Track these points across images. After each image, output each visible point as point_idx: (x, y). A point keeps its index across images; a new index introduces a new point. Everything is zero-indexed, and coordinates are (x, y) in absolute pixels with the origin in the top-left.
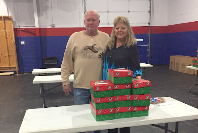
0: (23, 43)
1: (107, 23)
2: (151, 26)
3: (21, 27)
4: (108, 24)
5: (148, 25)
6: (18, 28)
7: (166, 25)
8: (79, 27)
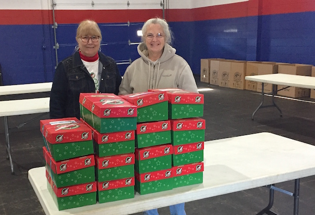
1: (91, 3)
2: (165, 8)
4: (93, 4)
5: (160, 7)
7: (190, 7)
8: (40, 9)
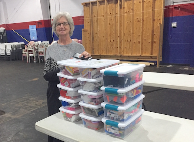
0: (174, 25)
3: (175, 4)
6: (172, 5)
